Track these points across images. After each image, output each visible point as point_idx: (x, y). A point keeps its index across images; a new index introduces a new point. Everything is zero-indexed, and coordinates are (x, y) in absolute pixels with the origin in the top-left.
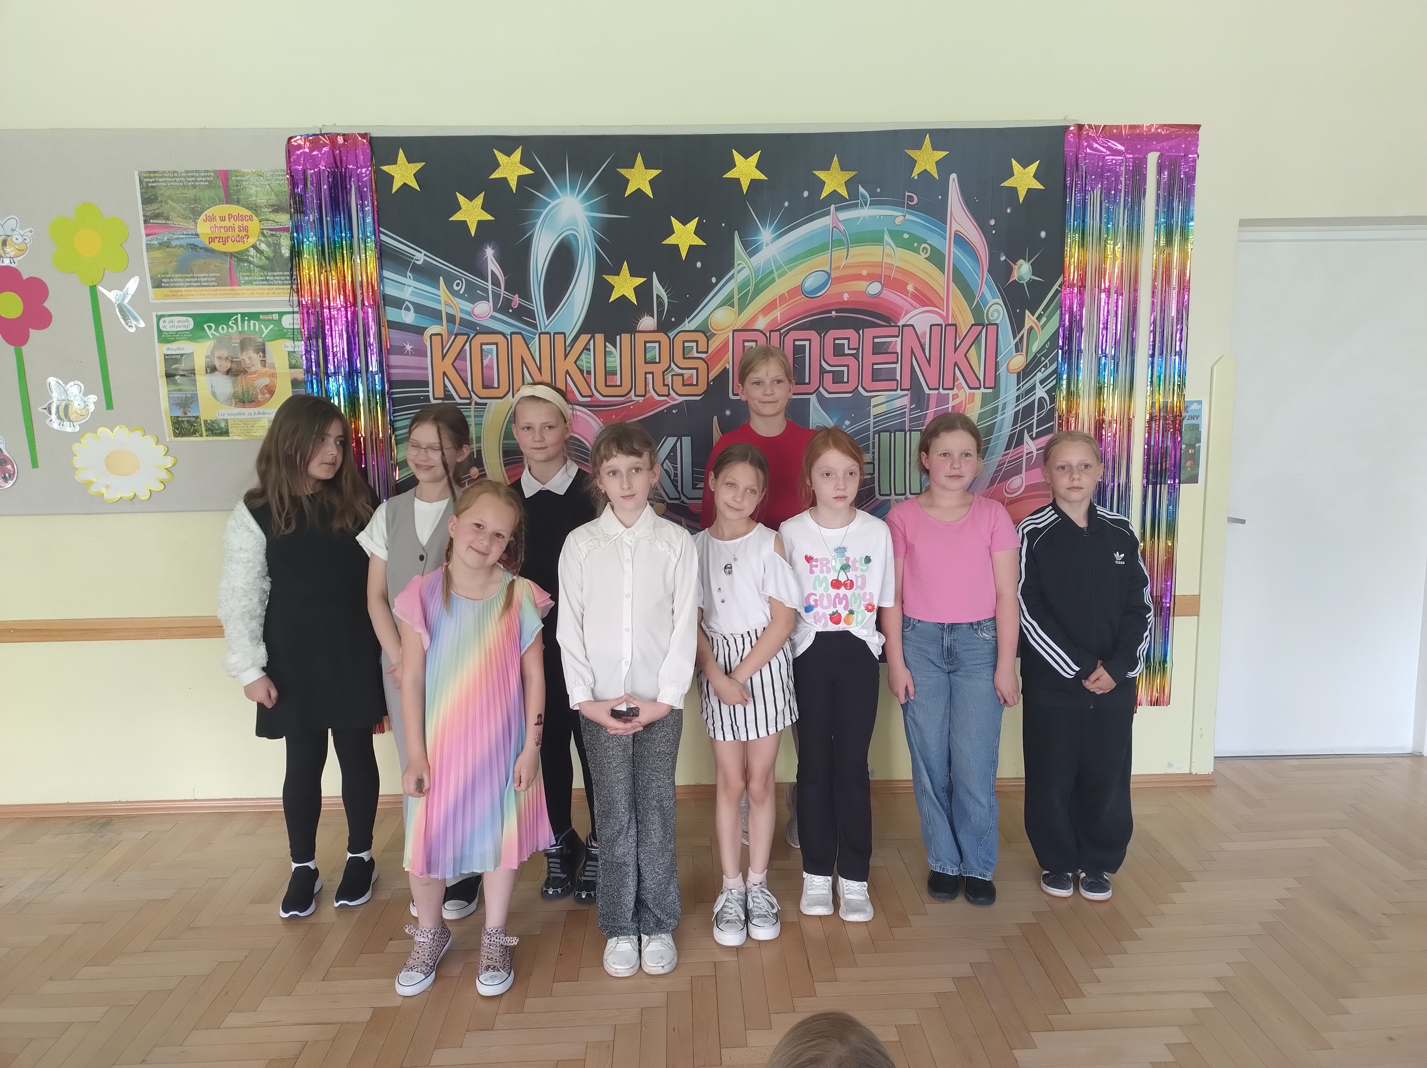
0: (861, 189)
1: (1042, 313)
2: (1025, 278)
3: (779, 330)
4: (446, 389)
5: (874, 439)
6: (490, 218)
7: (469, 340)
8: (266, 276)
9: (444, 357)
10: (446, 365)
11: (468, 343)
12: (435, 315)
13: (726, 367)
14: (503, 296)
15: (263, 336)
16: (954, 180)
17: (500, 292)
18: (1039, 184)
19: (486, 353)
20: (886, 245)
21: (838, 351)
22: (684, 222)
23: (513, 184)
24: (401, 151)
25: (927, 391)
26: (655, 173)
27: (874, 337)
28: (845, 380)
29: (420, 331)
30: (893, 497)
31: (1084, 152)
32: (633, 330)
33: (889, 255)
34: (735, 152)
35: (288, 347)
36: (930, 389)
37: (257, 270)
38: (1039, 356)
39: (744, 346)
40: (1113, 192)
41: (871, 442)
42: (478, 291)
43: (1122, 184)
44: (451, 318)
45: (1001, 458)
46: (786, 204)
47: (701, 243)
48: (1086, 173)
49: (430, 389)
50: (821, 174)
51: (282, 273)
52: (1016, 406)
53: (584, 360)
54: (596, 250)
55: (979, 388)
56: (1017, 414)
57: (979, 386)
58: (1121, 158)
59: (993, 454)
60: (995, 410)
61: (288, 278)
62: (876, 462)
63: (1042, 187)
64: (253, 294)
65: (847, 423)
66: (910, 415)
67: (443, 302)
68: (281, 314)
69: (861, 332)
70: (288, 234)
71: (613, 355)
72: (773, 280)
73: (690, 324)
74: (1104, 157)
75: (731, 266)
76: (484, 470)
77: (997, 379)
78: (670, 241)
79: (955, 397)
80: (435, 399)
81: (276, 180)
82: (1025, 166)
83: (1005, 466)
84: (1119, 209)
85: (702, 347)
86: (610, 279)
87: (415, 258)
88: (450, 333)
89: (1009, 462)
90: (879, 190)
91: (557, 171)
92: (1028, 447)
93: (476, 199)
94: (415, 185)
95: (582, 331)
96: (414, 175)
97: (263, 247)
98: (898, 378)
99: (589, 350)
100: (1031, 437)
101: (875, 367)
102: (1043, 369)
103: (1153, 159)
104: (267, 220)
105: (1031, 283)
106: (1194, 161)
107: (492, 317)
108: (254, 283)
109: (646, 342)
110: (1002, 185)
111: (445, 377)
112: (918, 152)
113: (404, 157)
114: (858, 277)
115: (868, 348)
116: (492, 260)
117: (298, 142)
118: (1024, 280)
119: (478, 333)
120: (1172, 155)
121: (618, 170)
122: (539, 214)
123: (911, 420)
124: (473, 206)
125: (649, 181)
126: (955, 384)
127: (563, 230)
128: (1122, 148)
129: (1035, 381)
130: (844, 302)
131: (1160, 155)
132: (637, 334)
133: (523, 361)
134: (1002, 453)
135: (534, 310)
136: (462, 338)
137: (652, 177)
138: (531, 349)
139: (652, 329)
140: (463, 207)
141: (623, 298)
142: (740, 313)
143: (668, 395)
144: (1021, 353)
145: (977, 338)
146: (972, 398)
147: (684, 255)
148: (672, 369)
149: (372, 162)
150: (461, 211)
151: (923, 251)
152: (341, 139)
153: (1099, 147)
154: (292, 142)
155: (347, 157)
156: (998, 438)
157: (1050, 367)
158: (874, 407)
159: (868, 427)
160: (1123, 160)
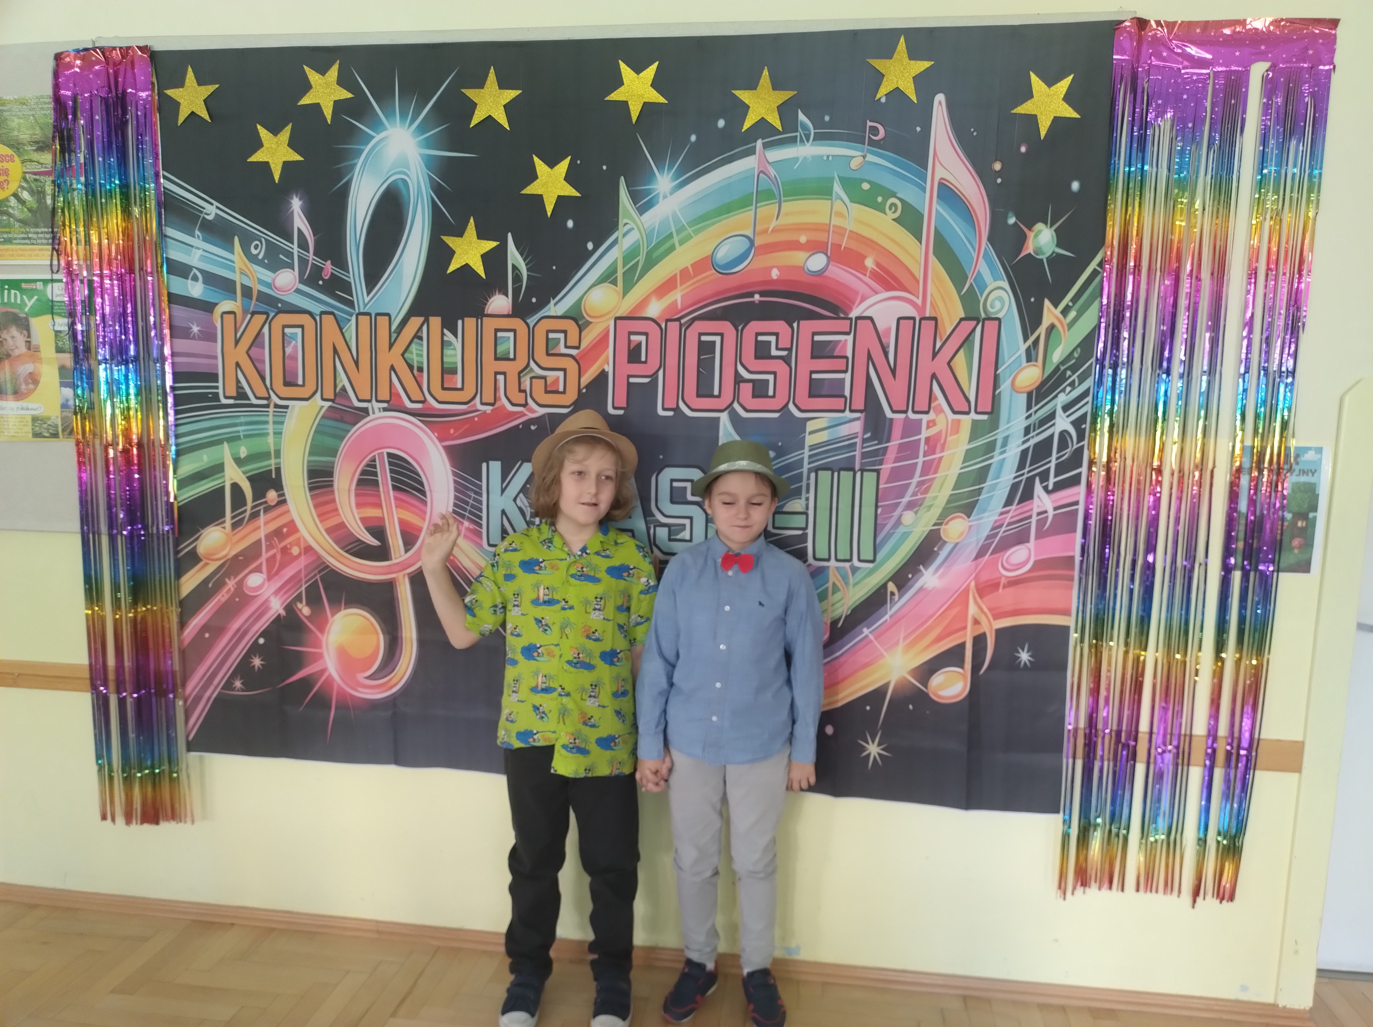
0: (802, 117)
1: (1071, 304)
2: (1045, 250)
3: (679, 320)
4: (239, 385)
5: (808, 478)
6: (299, 158)
7: (268, 321)
8: (27, 233)
9: (237, 342)
10: (240, 355)
11: (267, 326)
12: (227, 286)
13: (603, 370)
14: (313, 263)
15: (26, 310)
16: (940, 103)
17: (309, 257)
18: (1072, 110)
19: (290, 339)
20: (836, 198)
21: (762, 351)
22: (552, 164)
23: (328, 113)
24: (190, 69)
25: (889, 414)
26: (511, 94)
27: (814, 334)
28: (771, 393)
29: (208, 307)
30: (833, 563)
31: (1146, 63)
32: (479, 313)
33: (839, 214)
34: (623, 66)
35: (55, 325)
36: (894, 412)
37: (17, 225)
38: (1062, 368)
39: (630, 341)
40: (1190, 125)
41: (804, 483)
42: (281, 256)
43: (1206, 112)
44: (247, 292)
45: (996, 517)
46: (693, 138)
47: (574, 193)
48: (1148, 96)
49: (220, 384)
50: (743, 95)
51: (46, 230)
52: (1024, 442)
53: (414, 352)
54: (433, 201)
55: (968, 413)
56: (1024, 453)
57: (967, 410)
58: (1208, 71)
59: (984, 511)
60: (990, 447)
61: (50, 236)
62: (811, 512)
63: (1075, 115)
64: (12, 255)
66: (863, 448)
67: (237, 270)
68: (45, 282)
69: (795, 325)
70: (51, 179)
71: (452, 347)
72: (672, 248)
73: (558, 307)
74: (1179, 70)
75: (614, 226)
76: (283, 495)
77: (995, 400)
78: (530, 190)
79: (931, 424)
80: (226, 397)
81: (42, 109)
82: (1050, 84)
84: (1201, 149)
86: (450, 241)
87: (204, 211)
88: (245, 312)
89: (1009, 524)
90: (827, 118)
91: (383, 95)
92: (1040, 503)
93: (282, 133)
94: (205, 115)
95: (413, 312)
96: (204, 101)
97: (25, 195)
98: (847, 393)
99: (421, 338)
100: (1046, 488)
101: (814, 376)
102: (1068, 389)
103: (1258, 70)
104: (31, 161)
105: (1054, 260)
106: (1328, 74)
107: (298, 291)
108: (14, 242)
109: (497, 331)
110: (1014, 111)
111: (238, 369)
112: (887, 62)
113: (193, 78)
114: (794, 246)
115: (805, 349)
116: (299, 215)
117: (68, 59)
118: (1043, 254)
119: (280, 311)
120: (1291, 68)
121: (463, 90)
122: (360, 152)
123: (864, 455)
124: (277, 142)
125: (505, 106)
126: (933, 405)
127: (389, 174)
128: (1209, 56)
129: (1056, 405)
130: (773, 282)
131: (1271, 67)
132: (484, 319)
133: (335, 351)
134: (1000, 510)
135: (350, 283)
136: (260, 319)
137: (508, 101)
138: (346, 335)
139: (506, 313)
140: (265, 143)
141: (466, 268)
142: (625, 294)
143: (525, 405)
144: (1035, 363)
145: (968, 339)
146: (956, 427)
147: (549, 209)
148: (532, 369)
149: (153, 83)
150: (262, 149)
151: (890, 209)
152: (116, 55)
153: (1174, 55)
154: (61, 59)
155: (125, 78)
156: (993, 488)
157: (1079, 384)
158: (811, 433)
159: (800, 463)
160: (1209, 74)
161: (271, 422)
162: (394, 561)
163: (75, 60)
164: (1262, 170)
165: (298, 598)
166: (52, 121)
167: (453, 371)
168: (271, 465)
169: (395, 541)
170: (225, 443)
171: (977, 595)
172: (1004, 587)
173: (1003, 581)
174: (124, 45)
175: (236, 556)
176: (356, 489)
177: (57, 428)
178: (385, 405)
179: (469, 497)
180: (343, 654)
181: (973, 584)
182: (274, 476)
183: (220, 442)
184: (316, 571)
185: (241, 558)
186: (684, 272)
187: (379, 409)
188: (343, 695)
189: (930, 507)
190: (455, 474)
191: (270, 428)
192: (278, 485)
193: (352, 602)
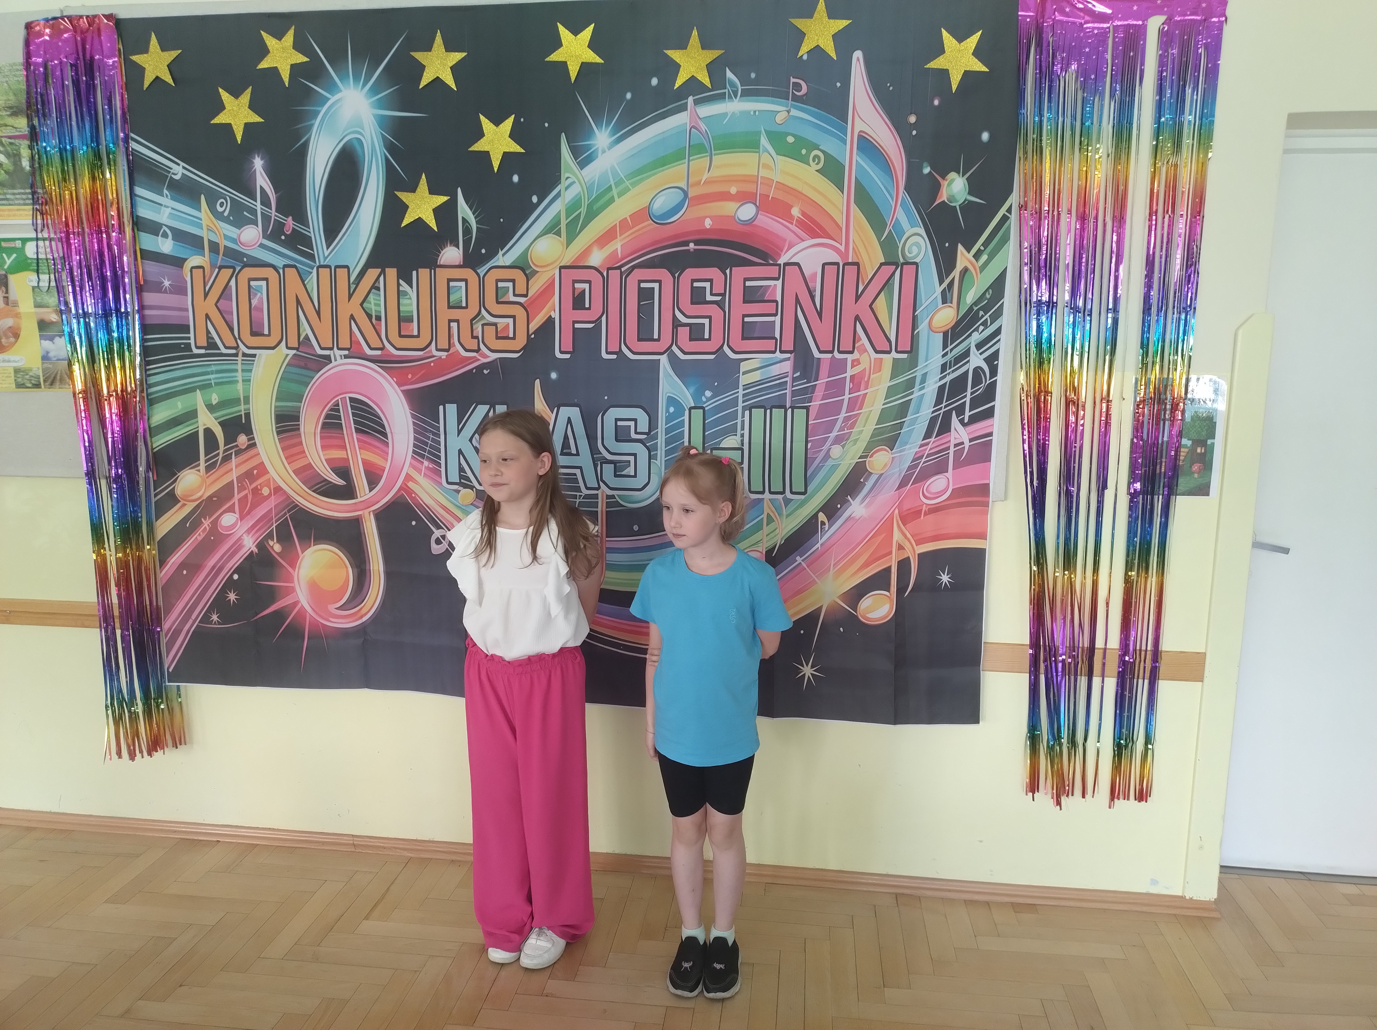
0: (729, 74)
1: (982, 248)
2: (958, 197)
3: (619, 268)
4: (210, 335)
5: (743, 416)
6: (259, 120)
7: (235, 274)
9: (206, 295)
10: (208, 306)
11: (234, 279)
12: (194, 242)
13: (551, 316)
14: (275, 219)
15: (6, 267)
16: (858, 59)
17: (271, 213)
18: (981, 64)
19: (256, 292)
20: (764, 152)
21: (698, 297)
22: (497, 122)
23: (286, 76)
24: (153, 36)
25: (816, 354)
26: (457, 56)
27: (746, 280)
28: (707, 336)
29: (178, 262)
30: (767, 496)
31: (1050, 18)
32: (432, 264)
33: (766, 166)
34: (561, 28)
35: (32, 281)
36: (821, 352)
38: (975, 308)
39: (574, 289)
40: (1093, 77)
41: (739, 421)
42: (245, 213)
43: (1107, 64)
44: (214, 247)
45: (917, 449)
46: (629, 96)
47: (519, 149)
48: (1053, 49)
49: (192, 335)
50: (675, 55)
51: (22, 191)
52: (941, 379)
53: (373, 302)
54: (387, 159)
55: (889, 352)
56: (941, 389)
57: (888, 349)
58: (1108, 25)
59: (906, 443)
60: (910, 384)
61: (30, 196)
62: (746, 448)
63: (985, 69)
65: (708, 394)
66: (793, 386)
67: (205, 227)
68: (25, 241)
69: (728, 271)
70: (27, 142)
71: (408, 297)
72: (612, 200)
73: (505, 258)
74: (1081, 25)
75: (556, 180)
76: (253, 439)
77: (914, 339)
78: (478, 147)
79: (856, 363)
80: (197, 347)
81: (14, 75)
82: (960, 39)
83: (923, 460)
84: (1102, 100)
85: (521, 289)
86: (403, 196)
87: (171, 171)
88: (213, 266)
89: (928, 456)
90: (753, 75)
91: (337, 58)
92: (957, 436)
93: (242, 96)
94: (168, 79)
95: (369, 264)
96: (168, 66)
98: (777, 335)
99: (378, 289)
100: (962, 421)
101: (746, 319)
102: (981, 328)
103: (1155, 24)
104: (6, 126)
105: (967, 207)
106: (1221, 26)
107: (262, 246)
109: (449, 280)
110: (927, 66)
111: (208, 321)
112: (808, 21)
113: (157, 44)
114: (725, 196)
115: (738, 294)
116: (261, 173)
117: (38, 28)
118: (957, 201)
119: (246, 265)
120: (1186, 20)
121: (411, 53)
122: (317, 113)
123: (794, 393)
124: (238, 105)
125: (451, 68)
126: (856, 345)
127: (344, 135)
128: (1109, 11)
129: (970, 343)
130: (706, 231)
131: (1166, 20)
132: (437, 269)
133: (298, 302)
134: (920, 442)
135: (311, 237)
136: (227, 273)
137: (454, 63)
138: (307, 286)
139: (457, 264)
140: (226, 106)
141: (419, 222)
142: (568, 245)
143: (478, 350)
144: (950, 305)
145: (888, 282)
146: (878, 365)
147: (496, 165)
148: (483, 316)
149: (119, 50)
150: (224, 112)
151: (814, 161)
152: (84, 23)
153: (1075, 10)
154: (31, 28)
155: (92, 45)
156: (914, 421)
157: (991, 324)
158: (744, 373)
159: (735, 402)
160: (1109, 28)
161: (240, 371)
162: (360, 499)
163: (45, 29)
164: (1160, 118)
165: (270, 536)
166: (25, 87)
167: (409, 320)
168: (241, 411)
169: (361, 481)
170: (198, 390)
171: (900, 522)
172: (925, 514)
173: (924, 508)
174: (90, 13)
175: (210, 497)
176: (320, 433)
177: (39, 378)
178: (346, 352)
179: (428, 438)
180: (314, 587)
181: (897, 511)
182: (244, 422)
183: (193, 390)
184: (286, 510)
185: (215, 499)
186: (623, 223)
187: (341, 356)
188: (315, 625)
189: (856, 441)
190: (413, 416)
191: (239, 376)
192: (247, 429)
193: (320, 539)
